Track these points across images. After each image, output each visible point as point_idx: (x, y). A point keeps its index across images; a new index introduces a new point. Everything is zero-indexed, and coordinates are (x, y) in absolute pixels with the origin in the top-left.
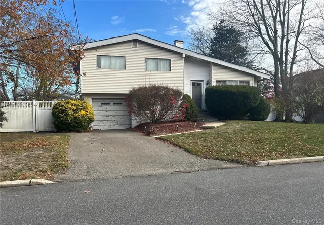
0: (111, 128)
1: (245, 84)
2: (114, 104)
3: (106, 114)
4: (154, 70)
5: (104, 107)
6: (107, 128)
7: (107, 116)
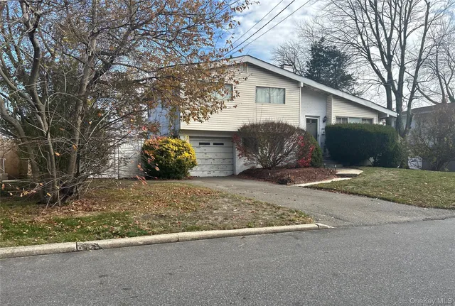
0: (210, 175)
1: (367, 122)
2: (214, 144)
3: (205, 156)
4: (265, 102)
5: (203, 148)
6: (205, 174)
7: (206, 159)
